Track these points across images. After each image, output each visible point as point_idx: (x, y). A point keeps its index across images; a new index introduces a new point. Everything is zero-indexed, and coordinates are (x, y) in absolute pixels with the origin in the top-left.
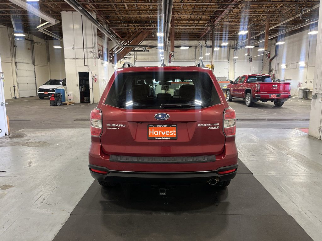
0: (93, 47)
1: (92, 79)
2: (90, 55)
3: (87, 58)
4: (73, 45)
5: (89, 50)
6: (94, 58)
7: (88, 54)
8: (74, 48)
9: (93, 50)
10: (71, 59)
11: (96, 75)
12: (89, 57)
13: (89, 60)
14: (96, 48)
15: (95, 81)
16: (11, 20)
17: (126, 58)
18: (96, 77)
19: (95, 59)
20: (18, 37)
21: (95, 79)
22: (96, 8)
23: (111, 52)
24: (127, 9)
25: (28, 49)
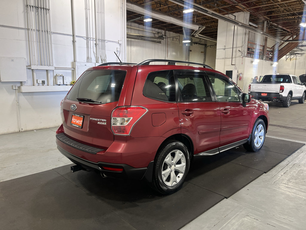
0: (242, 46)
1: (237, 77)
2: (239, 54)
3: (236, 57)
4: (225, 46)
5: (238, 49)
6: (241, 57)
7: (237, 53)
8: (225, 49)
9: (242, 49)
10: (221, 59)
11: (241, 73)
12: (237, 56)
13: (237, 59)
14: (245, 47)
15: (240, 79)
16: (183, 30)
17: (298, 54)
18: (241, 76)
19: (243, 58)
20: (186, 43)
21: (240, 77)
22: (248, 7)
23: (273, 49)
24: (281, 2)
25: (202, 52)
